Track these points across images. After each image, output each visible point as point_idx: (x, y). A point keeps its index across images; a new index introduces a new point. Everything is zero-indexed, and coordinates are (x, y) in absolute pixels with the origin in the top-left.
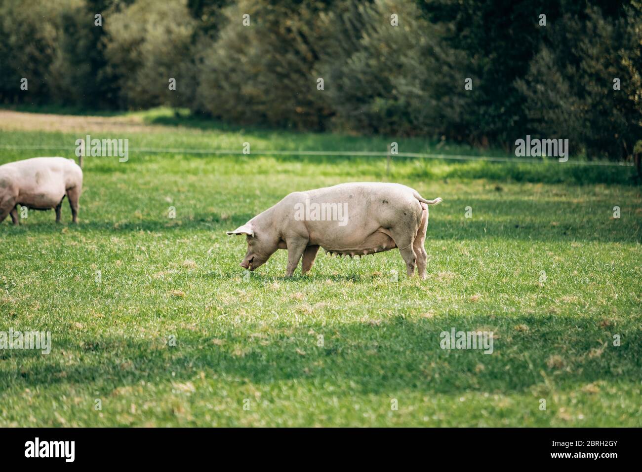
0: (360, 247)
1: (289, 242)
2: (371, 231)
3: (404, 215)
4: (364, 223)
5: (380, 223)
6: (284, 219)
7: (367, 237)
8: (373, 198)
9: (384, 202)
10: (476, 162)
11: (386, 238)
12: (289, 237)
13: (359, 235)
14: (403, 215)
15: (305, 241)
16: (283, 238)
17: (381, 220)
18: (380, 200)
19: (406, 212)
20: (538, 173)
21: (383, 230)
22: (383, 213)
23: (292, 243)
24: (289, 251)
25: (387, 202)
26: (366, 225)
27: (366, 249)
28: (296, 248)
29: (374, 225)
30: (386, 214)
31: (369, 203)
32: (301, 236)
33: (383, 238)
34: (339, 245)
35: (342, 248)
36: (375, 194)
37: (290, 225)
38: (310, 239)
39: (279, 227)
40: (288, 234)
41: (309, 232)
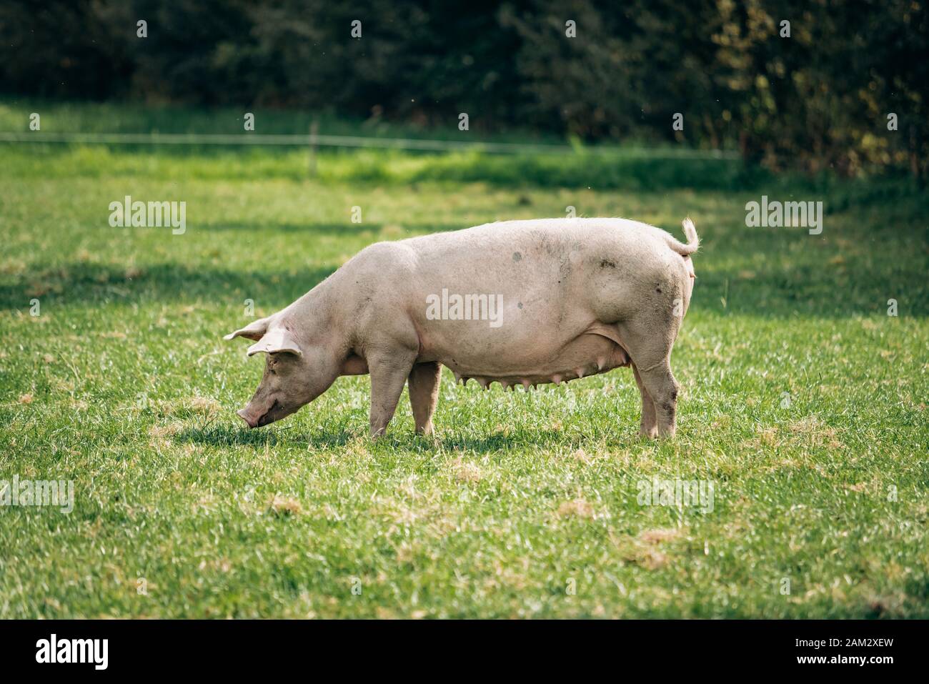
0: (544, 369)
1: (372, 358)
2: (573, 333)
3: (656, 294)
4: (556, 315)
5: (594, 311)
6: (361, 306)
7: (563, 347)
8: (574, 257)
9: (604, 264)
10: (462, 153)
11: (605, 346)
12: (374, 347)
13: (546, 341)
14: (653, 292)
15: (411, 356)
16: (358, 349)
17: (599, 306)
18: (592, 261)
19: (661, 287)
20: (573, 172)
21: (600, 330)
22: (604, 291)
23: (380, 361)
24: (373, 379)
25: (613, 265)
26: (560, 319)
27: (559, 373)
28: (389, 374)
29: (581, 318)
30: (612, 291)
31: (567, 269)
32: (403, 344)
33: (598, 346)
34: (494, 365)
35: (504, 371)
36: (579, 247)
37: (375, 320)
38: (421, 349)
39: (349, 324)
40: (371, 340)
41: (420, 335)
